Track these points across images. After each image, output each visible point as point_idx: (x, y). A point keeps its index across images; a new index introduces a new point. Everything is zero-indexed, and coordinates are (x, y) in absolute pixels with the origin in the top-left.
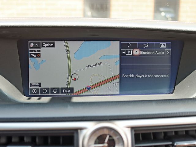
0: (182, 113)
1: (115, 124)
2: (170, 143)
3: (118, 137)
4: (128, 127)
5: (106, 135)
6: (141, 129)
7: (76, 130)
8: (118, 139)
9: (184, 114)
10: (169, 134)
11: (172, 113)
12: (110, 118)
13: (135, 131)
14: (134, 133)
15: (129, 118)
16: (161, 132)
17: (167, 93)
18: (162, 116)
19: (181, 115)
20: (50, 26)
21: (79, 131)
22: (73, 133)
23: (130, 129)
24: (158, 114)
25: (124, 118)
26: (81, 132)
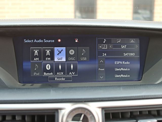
0: (145, 96)
1: (89, 105)
2: (135, 121)
3: (91, 116)
4: (99, 108)
5: (81, 114)
6: (110, 109)
7: (57, 110)
8: (91, 117)
9: (146, 97)
10: (135, 114)
11: (136, 96)
12: (84, 100)
13: (105, 111)
14: (104, 112)
15: (100, 100)
16: (128, 112)
17: (137, 80)
18: (127, 99)
19: (143, 97)
20: (37, 26)
21: (59, 111)
22: (55, 112)
23: (101, 109)
24: (125, 97)
25: (96, 100)
26: (60, 111)
